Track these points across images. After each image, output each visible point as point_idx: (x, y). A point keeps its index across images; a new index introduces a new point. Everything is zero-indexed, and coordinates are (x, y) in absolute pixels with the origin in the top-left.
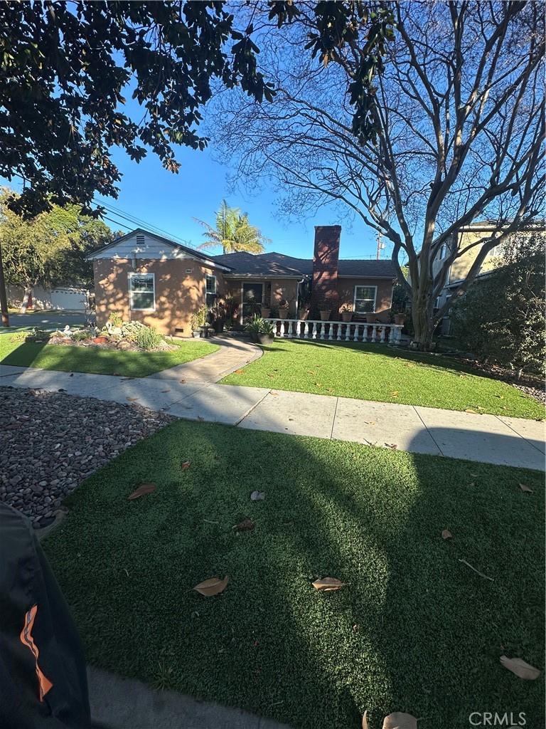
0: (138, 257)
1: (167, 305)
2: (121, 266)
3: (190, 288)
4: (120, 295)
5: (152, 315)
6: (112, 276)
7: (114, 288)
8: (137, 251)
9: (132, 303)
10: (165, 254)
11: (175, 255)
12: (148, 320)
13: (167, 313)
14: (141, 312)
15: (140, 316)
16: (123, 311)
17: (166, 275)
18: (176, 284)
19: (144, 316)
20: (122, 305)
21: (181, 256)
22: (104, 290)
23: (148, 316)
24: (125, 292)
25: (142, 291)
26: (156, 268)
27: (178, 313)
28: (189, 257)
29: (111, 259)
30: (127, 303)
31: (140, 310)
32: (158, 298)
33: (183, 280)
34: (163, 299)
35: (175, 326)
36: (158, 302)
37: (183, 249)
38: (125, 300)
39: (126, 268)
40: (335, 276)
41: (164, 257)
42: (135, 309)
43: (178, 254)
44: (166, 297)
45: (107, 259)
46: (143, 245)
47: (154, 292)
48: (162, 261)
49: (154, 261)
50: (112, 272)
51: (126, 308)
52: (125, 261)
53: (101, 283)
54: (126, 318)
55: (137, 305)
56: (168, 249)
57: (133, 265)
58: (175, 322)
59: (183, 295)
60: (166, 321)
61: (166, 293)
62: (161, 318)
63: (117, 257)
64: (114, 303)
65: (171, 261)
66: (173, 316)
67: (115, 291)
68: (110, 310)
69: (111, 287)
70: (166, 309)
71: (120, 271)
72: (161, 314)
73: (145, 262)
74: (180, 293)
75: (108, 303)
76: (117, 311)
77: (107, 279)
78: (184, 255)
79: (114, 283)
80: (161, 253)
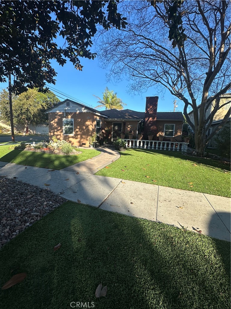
0: (67, 111)
1: (79, 133)
2: (60, 115)
3: (89, 125)
4: (59, 128)
5: (72, 137)
6: (56, 120)
8: (66, 109)
9: (64, 132)
10: (79, 110)
11: (83, 110)
12: (71, 139)
13: (79, 136)
15: (67, 137)
16: (60, 135)
17: (79, 119)
18: (83, 124)
19: (69, 137)
20: (60, 132)
22: (53, 125)
24: (61, 127)
25: (68, 127)
26: (75, 116)
27: (83, 136)
28: (89, 111)
29: (56, 112)
30: (62, 131)
31: (68, 135)
32: (75, 130)
33: (86, 122)
34: (77, 130)
35: (82, 142)
36: (75, 131)
37: (86, 108)
39: (62, 116)
40: (155, 119)
41: (78, 111)
42: (65, 135)
43: (84, 110)
44: (79, 129)
45: (54, 113)
46: (69, 106)
47: (73, 127)
48: (77, 113)
49: (74, 113)
50: (56, 118)
51: (62, 134)
52: (61, 113)
53: (51, 122)
54: (61, 138)
55: (66, 133)
56: (80, 108)
57: (65, 115)
58: (82, 140)
59: (86, 128)
60: (78, 140)
61: (78, 127)
62: (77, 138)
63: (58, 112)
64: (57, 131)
65: (81, 113)
66: (81, 138)
67: (57, 126)
68: (55, 134)
69: (55, 125)
70: (79, 134)
71: (59, 118)
72: (76, 137)
73: (70, 114)
74: (84, 127)
75: (54, 132)
76: (58, 135)
77: (54, 121)
78: (87, 110)
79: (57, 123)
80: (77, 109)
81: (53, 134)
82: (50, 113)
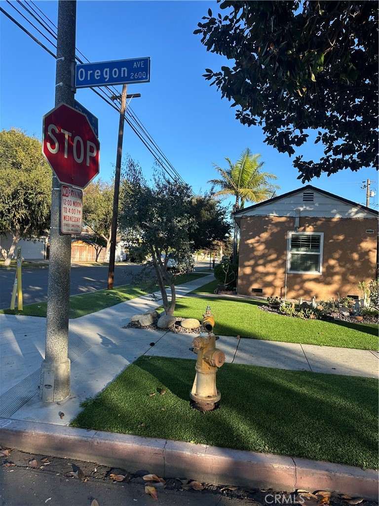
0: (302, 215)
1: (337, 269)
2: (278, 224)
3: (370, 250)
4: (273, 256)
5: (316, 280)
6: (265, 235)
7: (266, 248)
8: (302, 209)
9: (289, 266)
10: (340, 213)
11: (353, 214)
12: (309, 285)
13: (337, 278)
14: (301, 276)
15: (298, 280)
16: (275, 274)
17: (339, 235)
18: (353, 244)
19: (304, 281)
20: (275, 267)
21: (361, 215)
22: (253, 249)
23: (309, 280)
24: (281, 252)
25: (302, 251)
26: (326, 226)
27: (352, 278)
28: (371, 216)
29: (266, 217)
30: (284, 264)
31: (300, 273)
32: (325, 261)
33: (362, 241)
34: (332, 262)
36: (326, 265)
38: (280, 261)
39: (284, 227)
41: (338, 216)
42: (292, 272)
43: (357, 213)
44: (337, 259)
45: (260, 217)
46: (311, 202)
47: (321, 253)
48: (335, 220)
49: (324, 220)
50: (265, 230)
51: (280, 271)
52: (283, 219)
53: (250, 241)
54: (278, 283)
55: (294, 267)
56: (344, 207)
57: (297, 224)
58: (347, 288)
59: (360, 258)
60: (334, 287)
61: (337, 256)
62: (328, 283)
63: (275, 215)
64: (264, 265)
65: (347, 221)
66: (345, 281)
67: (266, 251)
68: (257, 272)
69: (262, 247)
70: (336, 273)
71: (275, 230)
72: (329, 279)
73: (312, 221)
74: (356, 256)
75: (256, 265)
76: (267, 274)
77: (257, 238)
78: (365, 214)
79: (267, 243)
80: (334, 211)
81: (253, 270)
82: (247, 217)
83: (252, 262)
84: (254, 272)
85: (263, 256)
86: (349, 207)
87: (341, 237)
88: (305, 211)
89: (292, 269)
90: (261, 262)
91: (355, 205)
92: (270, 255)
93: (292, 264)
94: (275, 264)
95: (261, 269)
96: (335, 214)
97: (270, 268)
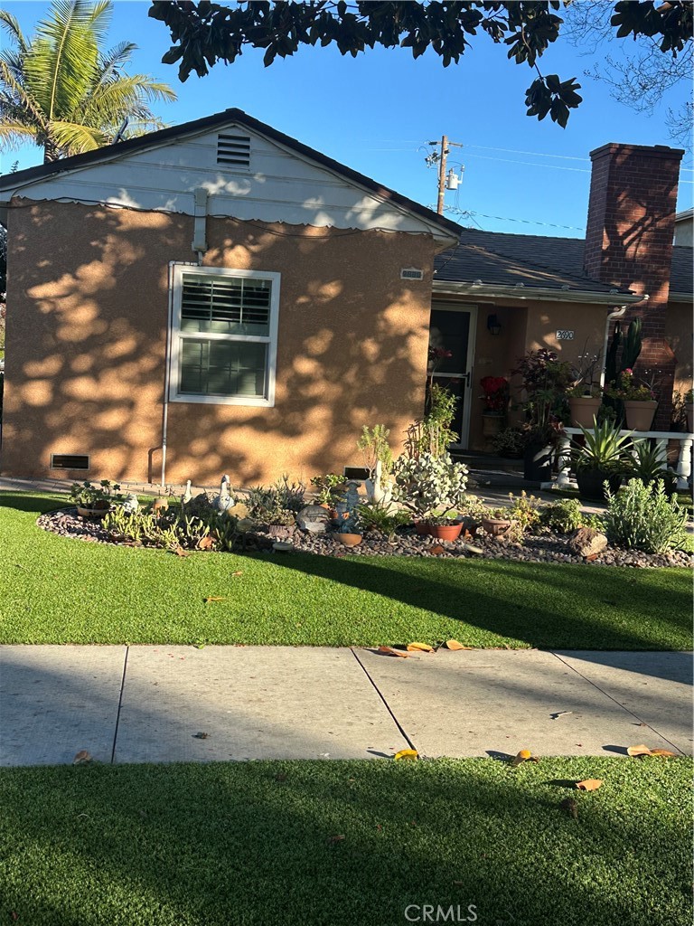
0: (217, 210)
1: (319, 389)
2: (138, 236)
3: (411, 333)
4: (123, 347)
5: (258, 423)
6: (94, 272)
7: (100, 317)
9: (174, 377)
10: (329, 210)
11: (365, 216)
12: (238, 440)
13: (318, 415)
14: (211, 410)
15: (205, 423)
16: (130, 404)
17: (326, 281)
19: (223, 427)
20: (130, 381)
21: (388, 222)
22: (55, 319)
23: (238, 423)
24: (149, 337)
25: (216, 332)
26: (288, 253)
27: (360, 416)
28: (416, 227)
29: (98, 207)
30: (154, 376)
31: (209, 400)
32: (285, 362)
33: (388, 304)
34: (305, 366)
35: (345, 460)
36: (287, 374)
37: (396, 200)
38: (147, 363)
39: (161, 247)
40: (664, 295)
41: (323, 222)
42: (183, 399)
43: (377, 214)
44: (318, 358)
45: (77, 207)
47: (273, 339)
48: (314, 232)
49: (281, 230)
50: (96, 256)
51: (148, 395)
52: (156, 220)
53: (39, 292)
54: (141, 433)
55: (193, 380)
56: (336, 189)
57: (199, 241)
58: (347, 446)
59: (382, 355)
60: (310, 442)
61: (318, 345)
62: (292, 432)
64: (95, 373)
65: (347, 238)
66: (341, 425)
67: (101, 327)
68: (70, 398)
69: (85, 314)
70: (314, 402)
71: (129, 255)
72: (294, 418)
73: (247, 231)
74: (371, 348)
75: (67, 374)
76: (106, 404)
77: (67, 281)
78: (401, 218)
79: (100, 297)
80: (311, 203)
81: (56, 391)
82: (29, 204)
83: (52, 365)
84: (60, 397)
85: (92, 343)
86: (353, 193)
87: (331, 290)
88: (225, 196)
89: (184, 388)
90: (84, 362)
91: (372, 187)
92: (113, 340)
93: (186, 370)
94: (130, 370)
95: (83, 388)
96: (313, 214)
97: (114, 387)
